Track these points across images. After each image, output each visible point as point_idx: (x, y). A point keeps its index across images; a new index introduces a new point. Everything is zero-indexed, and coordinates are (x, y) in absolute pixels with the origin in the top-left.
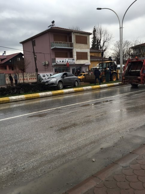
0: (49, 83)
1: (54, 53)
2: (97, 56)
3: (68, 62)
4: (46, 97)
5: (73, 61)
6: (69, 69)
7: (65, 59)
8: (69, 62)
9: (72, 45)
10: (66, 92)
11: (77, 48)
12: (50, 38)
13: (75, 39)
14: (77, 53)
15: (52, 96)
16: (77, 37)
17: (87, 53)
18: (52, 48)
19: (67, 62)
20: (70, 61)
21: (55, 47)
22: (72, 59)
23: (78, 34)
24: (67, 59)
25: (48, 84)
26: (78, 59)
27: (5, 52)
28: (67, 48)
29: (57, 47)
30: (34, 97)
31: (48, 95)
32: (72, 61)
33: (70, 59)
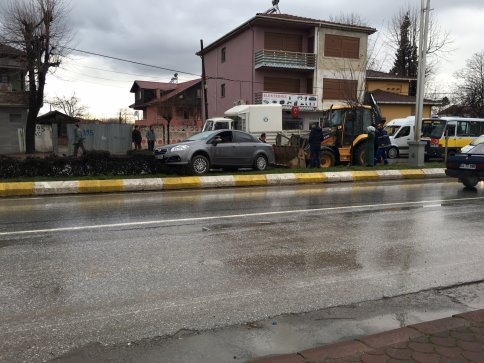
0: (167, 154)
1: (262, 81)
2: (395, 91)
3: (296, 104)
4: (143, 191)
5: (312, 102)
6: (302, 124)
7: (288, 96)
8: (299, 104)
9: (312, 61)
10: (209, 184)
11: (327, 69)
12: (254, 42)
13: (323, 43)
14: (326, 81)
15: (163, 190)
16: (328, 39)
17: (355, 83)
18: (257, 67)
19: (293, 104)
20: (303, 101)
21: (263, 64)
22: (309, 97)
23: (334, 32)
24: (294, 98)
25: (165, 159)
26: (326, 97)
27: (176, 75)
28: (297, 67)
29: (269, 65)
30: (107, 187)
31: (150, 186)
32: (308, 102)
33: (304, 96)
